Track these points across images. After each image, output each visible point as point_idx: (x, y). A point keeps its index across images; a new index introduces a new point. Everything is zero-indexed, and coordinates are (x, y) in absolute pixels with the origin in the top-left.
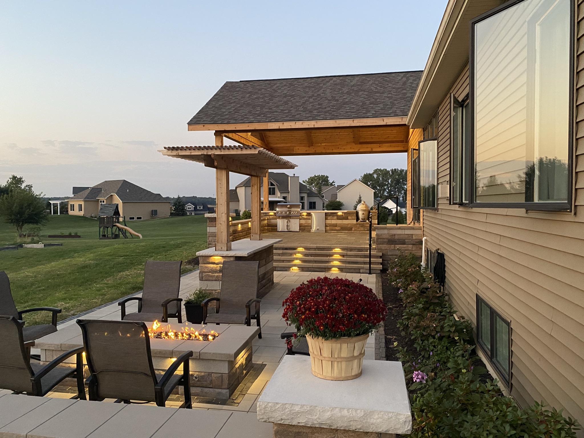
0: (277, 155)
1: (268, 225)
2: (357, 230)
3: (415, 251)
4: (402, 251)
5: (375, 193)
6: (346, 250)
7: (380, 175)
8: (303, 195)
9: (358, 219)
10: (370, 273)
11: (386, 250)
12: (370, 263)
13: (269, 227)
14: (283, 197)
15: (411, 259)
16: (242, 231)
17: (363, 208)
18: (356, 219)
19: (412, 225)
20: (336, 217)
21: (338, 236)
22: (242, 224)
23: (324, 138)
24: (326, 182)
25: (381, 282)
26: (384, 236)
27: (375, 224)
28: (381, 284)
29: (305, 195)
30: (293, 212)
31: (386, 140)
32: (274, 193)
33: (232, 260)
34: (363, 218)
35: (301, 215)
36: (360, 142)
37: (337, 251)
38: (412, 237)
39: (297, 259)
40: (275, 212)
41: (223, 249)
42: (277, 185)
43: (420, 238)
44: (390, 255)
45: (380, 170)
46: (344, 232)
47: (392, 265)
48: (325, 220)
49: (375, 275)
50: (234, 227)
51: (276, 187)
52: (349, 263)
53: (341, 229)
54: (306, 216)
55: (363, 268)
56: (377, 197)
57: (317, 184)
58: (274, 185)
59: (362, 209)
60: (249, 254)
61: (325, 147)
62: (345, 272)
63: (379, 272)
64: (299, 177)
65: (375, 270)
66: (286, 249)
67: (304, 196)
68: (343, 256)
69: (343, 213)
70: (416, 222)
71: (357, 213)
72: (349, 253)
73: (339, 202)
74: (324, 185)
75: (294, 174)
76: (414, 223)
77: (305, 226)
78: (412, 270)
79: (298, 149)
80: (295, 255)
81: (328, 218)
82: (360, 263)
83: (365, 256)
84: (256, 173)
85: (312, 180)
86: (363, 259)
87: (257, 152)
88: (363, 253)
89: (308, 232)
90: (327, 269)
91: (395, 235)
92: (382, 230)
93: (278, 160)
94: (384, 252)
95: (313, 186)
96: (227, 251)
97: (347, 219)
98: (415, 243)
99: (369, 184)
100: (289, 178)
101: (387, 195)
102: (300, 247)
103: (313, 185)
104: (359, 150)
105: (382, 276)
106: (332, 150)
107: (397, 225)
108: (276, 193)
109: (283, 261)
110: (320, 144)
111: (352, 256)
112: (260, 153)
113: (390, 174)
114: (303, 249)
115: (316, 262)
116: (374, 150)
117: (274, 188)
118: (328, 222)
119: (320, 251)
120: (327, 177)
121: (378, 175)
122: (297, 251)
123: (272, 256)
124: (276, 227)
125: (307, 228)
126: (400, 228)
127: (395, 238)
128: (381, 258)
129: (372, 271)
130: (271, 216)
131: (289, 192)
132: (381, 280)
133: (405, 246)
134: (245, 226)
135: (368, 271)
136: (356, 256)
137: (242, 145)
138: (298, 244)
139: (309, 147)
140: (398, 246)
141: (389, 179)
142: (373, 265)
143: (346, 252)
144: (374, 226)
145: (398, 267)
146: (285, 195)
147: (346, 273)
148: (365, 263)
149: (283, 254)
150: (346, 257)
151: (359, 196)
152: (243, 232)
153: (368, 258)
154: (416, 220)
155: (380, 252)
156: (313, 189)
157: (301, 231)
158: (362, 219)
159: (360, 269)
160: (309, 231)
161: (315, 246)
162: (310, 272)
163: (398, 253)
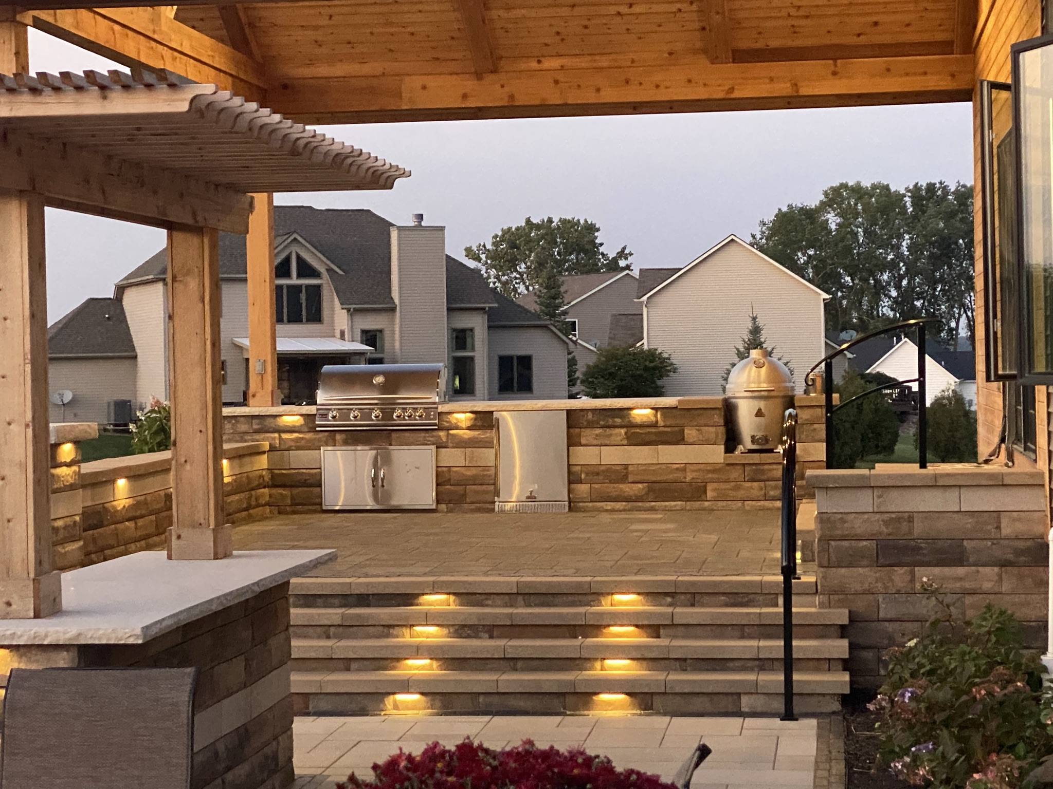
0: (296, 121)
1: (277, 480)
2: (732, 493)
3: (1017, 599)
4: (948, 599)
5: (829, 307)
6: (669, 599)
7: (857, 215)
8: (465, 321)
9: (732, 440)
10: (789, 715)
11: (869, 592)
12: (789, 663)
13: (280, 491)
14: (364, 332)
15: (994, 639)
16: (134, 514)
17: (759, 383)
18: (722, 437)
19: (997, 466)
20: (623, 431)
21: (633, 527)
22: (134, 475)
23: (555, 29)
24: (586, 252)
25: (842, 756)
26: (859, 526)
27: (815, 464)
28: (842, 765)
29: (477, 324)
30: (404, 410)
31: (863, 40)
32: (316, 316)
33: (61, 664)
34: (759, 435)
35: (442, 423)
36: (734, 52)
37: (621, 603)
38: (998, 528)
39: (418, 651)
40: (312, 409)
41: (14, 607)
42: (329, 270)
43: (1038, 529)
44: (890, 621)
45: (858, 191)
46: (665, 510)
47: (898, 669)
48: (569, 446)
49: (814, 722)
50: (89, 492)
51: (325, 281)
52: (684, 663)
53: (650, 490)
54: (469, 428)
55: (754, 690)
56: (844, 329)
57: (541, 264)
58: (315, 274)
59: (754, 387)
60: (154, 631)
61: (561, 77)
62: (665, 714)
63: (836, 706)
64: (442, 229)
65: (815, 699)
66: (363, 600)
67: (469, 325)
68: (654, 630)
69: (656, 409)
70: (1019, 448)
71: (729, 410)
72: (685, 614)
73: (652, 355)
74: (577, 268)
75: (420, 217)
76: (1010, 457)
77: (465, 482)
78: (990, 694)
79: (424, 87)
80: (406, 631)
81: (579, 435)
82: (737, 664)
83: (763, 630)
84: (194, 215)
85: (513, 245)
86: (754, 643)
87: (184, 107)
88: (757, 610)
89: (479, 510)
90: (570, 700)
91: (911, 518)
92: (848, 494)
93: (302, 143)
94: (860, 605)
95: (521, 274)
96: (37, 616)
97: (678, 439)
98: (1011, 557)
99: (803, 260)
100: (394, 234)
101: (891, 314)
102: (435, 589)
103: (522, 267)
104: (732, 90)
105: (848, 728)
106: (598, 90)
107: (923, 466)
108: (325, 313)
109: (346, 664)
110: (534, 65)
111: (699, 630)
112: (199, 107)
113: (904, 207)
114: (452, 598)
115: (512, 663)
116: (805, 91)
117: (318, 287)
118: (586, 456)
119: (537, 605)
120: (591, 229)
121: (847, 215)
122: (419, 612)
123: (282, 636)
124: (318, 489)
125: (476, 492)
126: (935, 484)
127: (910, 533)
128: (842, 636)
129: (798, 705)
130: (291, 430)
131: (393, 310)
132: (842, 744)
133: (961, 571)
134: (153, 485)
135: (779, 705)
136: (719, 629)
137: (127, 70)
138: (425, 574)
139: (479, 76)
140: (924, 575)
141: (900, 237)
142: (801, 670)
143: (670, 610)
144: (809, 472)
145: (923, 682)
146: (371, 323)
147: (667, 719)
148: (762, 664)
149: (346, 629)
150: (667, 636)
151: (750, 325)
152: (142, 516)
153: (777, 637)
154: (1018, 440)
155: (841, 604)
156: (522, 289)
157: (443, 507)
158: (754, 440)
159: (739, 694)
160: (486, 505)
161: (507, 581)
162: (487, 718)
163: (927, 607)
